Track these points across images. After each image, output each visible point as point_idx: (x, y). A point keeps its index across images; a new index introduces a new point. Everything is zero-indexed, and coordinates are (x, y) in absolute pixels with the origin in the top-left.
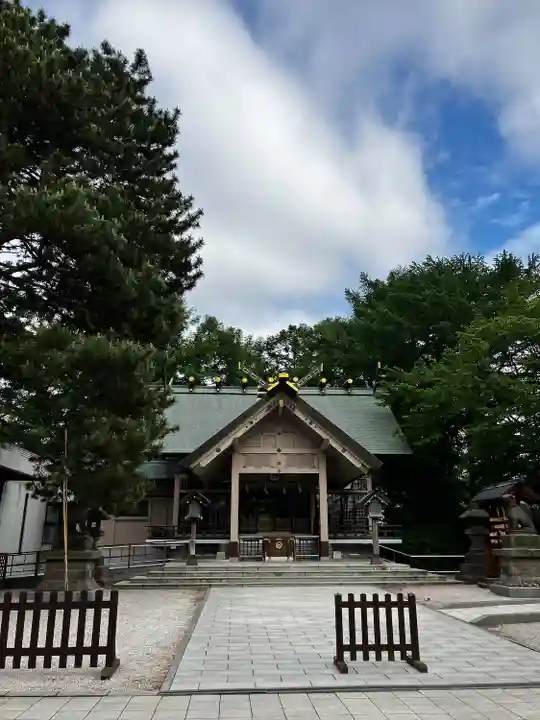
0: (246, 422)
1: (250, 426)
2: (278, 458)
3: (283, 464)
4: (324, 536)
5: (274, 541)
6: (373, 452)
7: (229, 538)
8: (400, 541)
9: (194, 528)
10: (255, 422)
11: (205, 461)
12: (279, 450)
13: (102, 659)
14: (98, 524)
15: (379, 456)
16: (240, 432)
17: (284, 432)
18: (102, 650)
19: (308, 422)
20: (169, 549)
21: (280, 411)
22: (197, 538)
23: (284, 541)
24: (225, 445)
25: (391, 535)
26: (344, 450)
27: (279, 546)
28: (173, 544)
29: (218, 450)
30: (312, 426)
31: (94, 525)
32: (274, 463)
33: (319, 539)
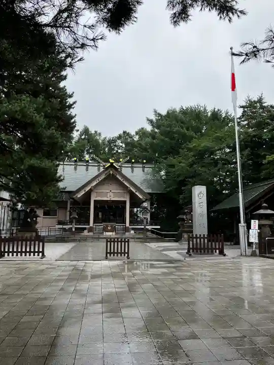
0: (97, 180)
1: (98, 182)
2: (110, 194)
3: (112, 196)
4: (128, 224)
5: (107, 227)
6: (146, 192)
7: (89, 225)
8: (159, 227)
9: (74, 221)
10: (100, 180)
11: (79, 195)
12: (111, 191)
13: (41, 254)
14: (36, 219)
15: (149, 193)
16: (94, 184)
17: (113, 184)
18: (41, 252)
19: (122, 180)
20: (65, 229)
21: (111, 175)
22: (76, 225)
23: (111, 227)
24: (87, 189)
25: (156, 225)
26: (136, 192)
27: (109, 228)
28: (67, 227)
29: (85, 191)
30: (124, 182)
31: (34, 219)
32: (108, 196)
33: (125, 226)
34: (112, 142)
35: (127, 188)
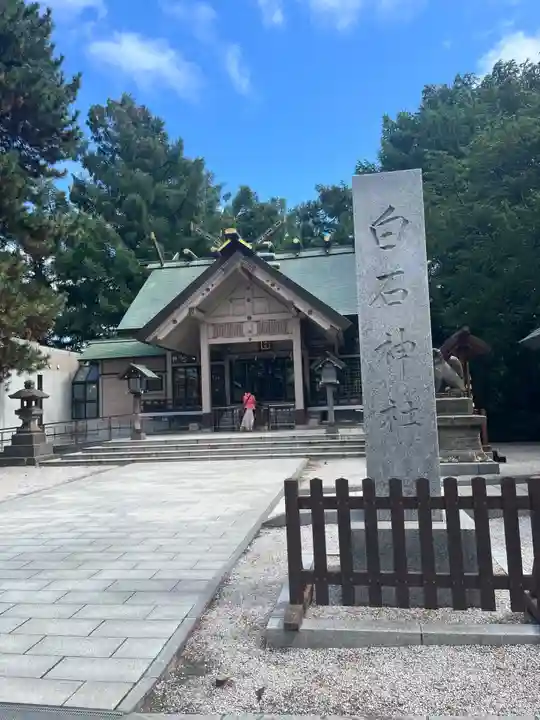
0: (202, 289)
1: (206, 294)
2: (249, 326)
3: (255, 332)
4: (299, 403)
6: (342, 313)
7: (201, 410)
10: (212, 288)
11: (162, 334)
12: (249, 318)
16: (197, 300)
17: (254, 297)
19: (269, 284)
24: (181, 315)
26: (310, 312)
29: (175, 321)
30: (275, 288)
32: (244, 332)
33: (294, 407)
35: (288, 305)
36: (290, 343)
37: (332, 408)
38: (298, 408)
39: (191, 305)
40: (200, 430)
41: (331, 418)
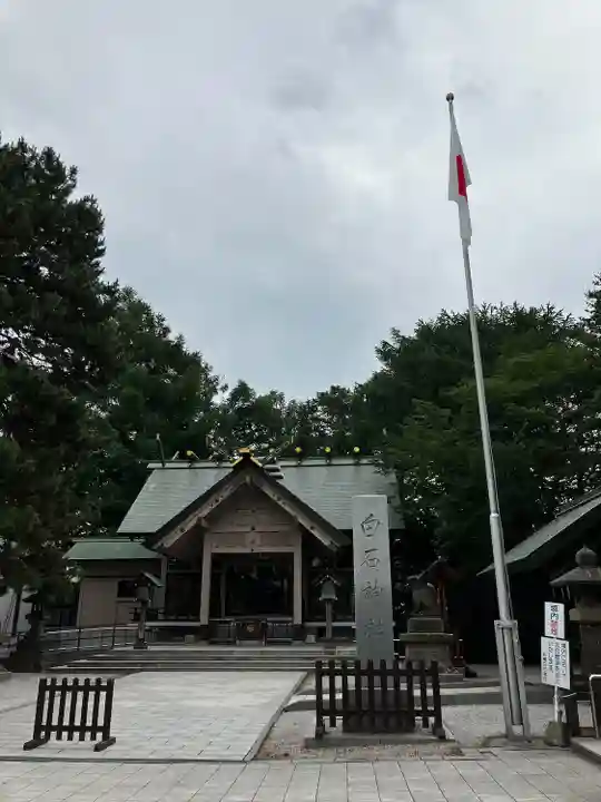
0: (212, 499)
1: (215, 505)
2: (250, 537)
3: (258, 542)
4: (297, 617)
5: (246, 624)
7: (198, 621)
10: (220, 499)
11: (169, 542)
12: (253, 529)
16: (205, 511)
17: (258, 509)
19: (275, 498)
22: (161, 621)
23: (256, 624)
24: (190, 523)
26: (312, 528)
27: (250, 629)
29: (182, 530)
30: (280, 503)
32: (247, 542)
33: (292, 621)
34: (309, 409)
35: (292, 519)
36: (291, 555)
37: (330, 624)
38: (295, 623)
39: (200, 515)
40: (196, 642)
41: (329, 634)
